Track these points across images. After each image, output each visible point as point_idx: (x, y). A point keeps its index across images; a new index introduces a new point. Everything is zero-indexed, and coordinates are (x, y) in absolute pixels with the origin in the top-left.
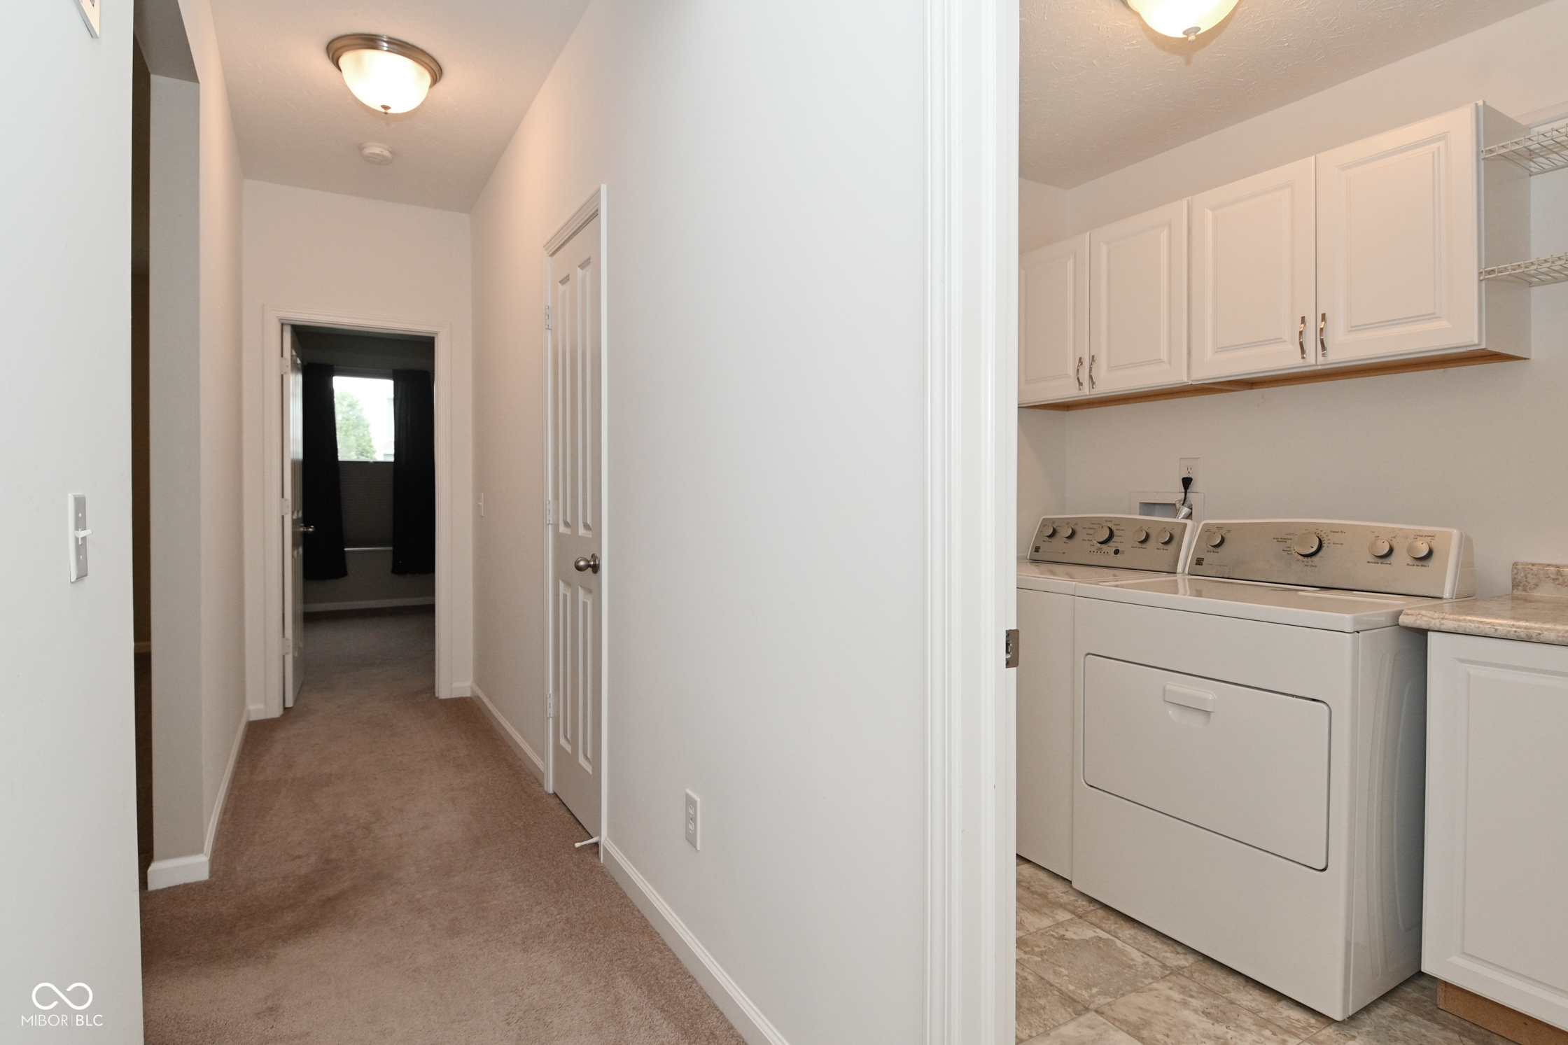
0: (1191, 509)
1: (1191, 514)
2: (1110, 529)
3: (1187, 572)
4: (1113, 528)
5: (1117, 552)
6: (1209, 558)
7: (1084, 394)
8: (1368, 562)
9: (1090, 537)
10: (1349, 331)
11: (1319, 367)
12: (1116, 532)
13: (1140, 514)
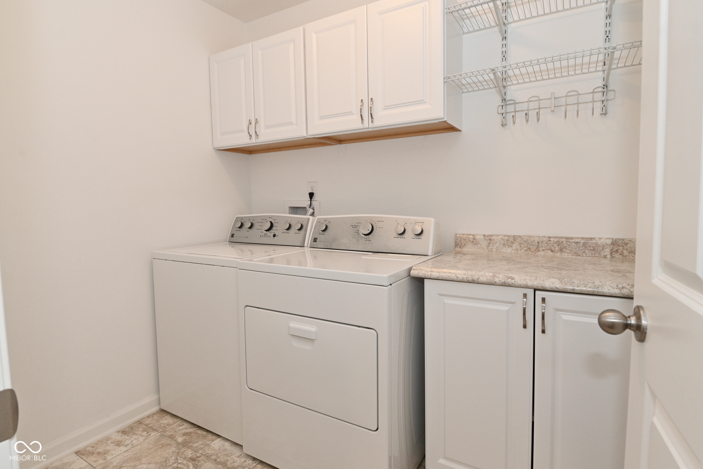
0: (314, 210)
1: (314, 212)
2: (271, 222)
3: (309, 246)
4: (273, 222)
5: (274, 236)
6: (321, 238)
7: (253, 142)
8: (395, 237)
9: (260, 228)
10: (384, 109)
11: (370, 130)
12: (275, 225)
13: (289, 214)
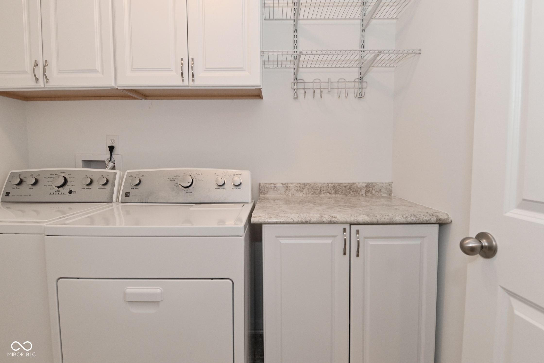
0: (115, 163)
1: (115, 166)
2: (65, 178)
3: (119, 201)
4: (67, 177)
5: (70, 192)
6: (133, 192)
7: (40, 87)
8: (216, 188)
9: (50, 184)
10: (205, 70)
11: (190, 88)
12: (68, 180)
13: (83, 167)
